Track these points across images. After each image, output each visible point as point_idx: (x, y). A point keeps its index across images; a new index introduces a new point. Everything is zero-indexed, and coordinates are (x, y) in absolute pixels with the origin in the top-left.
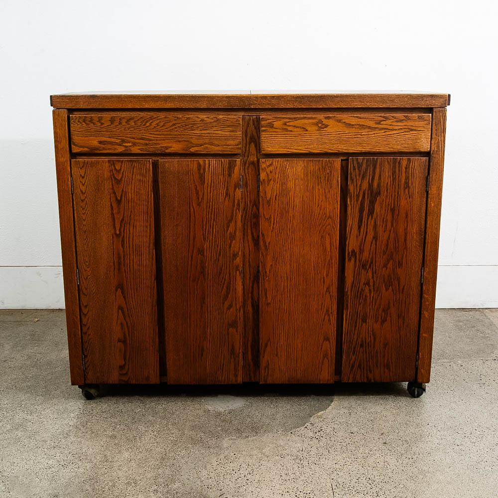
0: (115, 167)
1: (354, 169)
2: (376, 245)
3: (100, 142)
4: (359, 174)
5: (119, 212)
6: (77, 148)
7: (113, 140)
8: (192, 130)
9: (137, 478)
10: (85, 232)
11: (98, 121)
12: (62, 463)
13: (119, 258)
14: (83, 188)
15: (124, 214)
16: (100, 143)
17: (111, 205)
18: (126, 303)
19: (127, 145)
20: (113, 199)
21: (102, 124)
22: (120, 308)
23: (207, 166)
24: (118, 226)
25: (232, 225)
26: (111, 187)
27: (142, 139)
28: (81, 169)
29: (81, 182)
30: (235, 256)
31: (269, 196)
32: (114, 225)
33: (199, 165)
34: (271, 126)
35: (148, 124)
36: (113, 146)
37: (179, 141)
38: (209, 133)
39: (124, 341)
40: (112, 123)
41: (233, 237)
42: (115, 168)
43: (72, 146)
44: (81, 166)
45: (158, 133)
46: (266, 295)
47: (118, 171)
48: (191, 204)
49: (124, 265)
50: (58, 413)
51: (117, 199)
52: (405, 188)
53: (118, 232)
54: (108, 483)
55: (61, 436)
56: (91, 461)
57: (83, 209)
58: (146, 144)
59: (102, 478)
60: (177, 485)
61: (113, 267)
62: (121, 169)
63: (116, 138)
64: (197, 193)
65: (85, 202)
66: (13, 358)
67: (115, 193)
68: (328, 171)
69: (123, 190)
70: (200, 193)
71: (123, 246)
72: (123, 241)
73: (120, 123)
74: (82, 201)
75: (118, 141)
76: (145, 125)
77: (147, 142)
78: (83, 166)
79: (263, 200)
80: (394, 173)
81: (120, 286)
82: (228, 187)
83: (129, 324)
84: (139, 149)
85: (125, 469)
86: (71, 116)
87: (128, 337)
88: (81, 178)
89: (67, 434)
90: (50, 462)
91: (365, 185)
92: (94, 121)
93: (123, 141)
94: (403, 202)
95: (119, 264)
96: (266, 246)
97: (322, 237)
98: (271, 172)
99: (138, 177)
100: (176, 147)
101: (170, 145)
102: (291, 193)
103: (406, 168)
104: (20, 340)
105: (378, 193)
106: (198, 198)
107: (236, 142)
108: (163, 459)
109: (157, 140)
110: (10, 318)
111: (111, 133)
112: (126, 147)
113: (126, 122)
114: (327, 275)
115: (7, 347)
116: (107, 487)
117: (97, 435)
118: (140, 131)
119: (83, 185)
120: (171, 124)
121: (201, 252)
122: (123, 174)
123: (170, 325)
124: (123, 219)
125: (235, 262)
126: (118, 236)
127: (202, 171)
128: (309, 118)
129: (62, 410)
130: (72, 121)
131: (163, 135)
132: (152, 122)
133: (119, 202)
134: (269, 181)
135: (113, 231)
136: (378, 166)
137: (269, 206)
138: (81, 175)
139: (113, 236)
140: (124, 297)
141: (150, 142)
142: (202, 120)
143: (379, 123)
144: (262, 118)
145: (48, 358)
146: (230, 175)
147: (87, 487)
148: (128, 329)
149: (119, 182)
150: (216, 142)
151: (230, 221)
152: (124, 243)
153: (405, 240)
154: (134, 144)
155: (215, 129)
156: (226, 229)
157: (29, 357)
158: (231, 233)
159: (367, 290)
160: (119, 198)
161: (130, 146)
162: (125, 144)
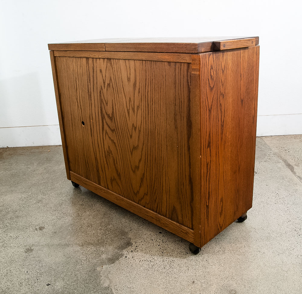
9: (92, 223)
12: (58, 218)
50: (57, 194)
54: (79, 226)
55: (58, 205)
56: (71, 216)
59: (76, 224)
60: (111, 226)
66: (38, 169)
85: (87, 219)
89: (61, 204)
90: (53, 217)
104: (41, 161)
108: (105, 214)
110: (37, 150)
115: (35, 164)
116: (79, 228)
117: (75, 204)
129: (59, 193)
145: (54, 169)
147: (70, 228)
157: (45, 169)
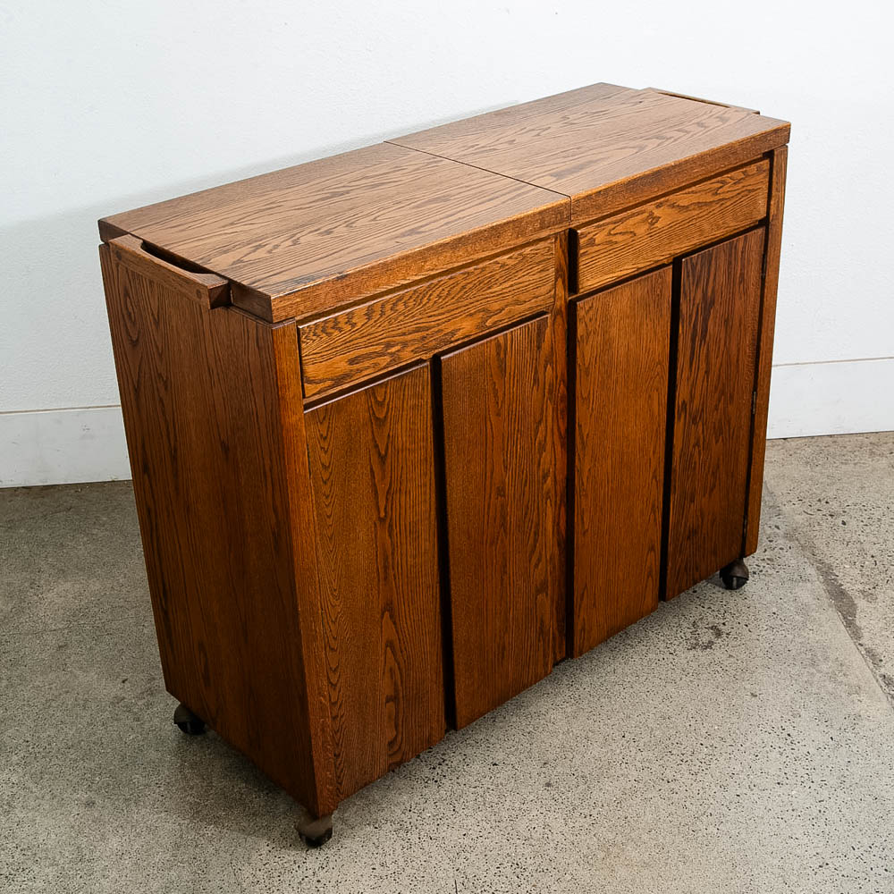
0: (375, 398)
1: (688, 276)
2: (708, 381)
3: (352, 362)
4: (693, 283)
5: (383, 478)
6: (313, 386)
7: (371, 349)
8: (489, 288)
10: (331, 539)
11: (346, 323)
13: (386, 559)
14: (325, 459)
15: (391, 477)
16: (350, 364)
17: (371, 469)
18: (397, 632)
19: (393, 350)
20: (375, 458)
21: (354, 325)
22: (390, 644)
23: (509, 342)
24: (382, 504)
25: (542, 428)
26: (370, 437)
27: (418, 330)
28: (321, 423)
29: (322, 448)
30: (545, 477)
31: (587, 359)
32: (377, 503)
33: (498, 345)
34: (592, 243)
35: (425, 300)
36: (372, 361)
37: (471, 315)
38: (512, 286)
39: (393, 699)
40: (369, 319)
41: (542, 448)
42: (377, 401)
43: (305, 385)
44: (321, 418)
45: (441, 311)
46: (583, 519)
47: (381, 404)
48: (488, 419)
49: (393, 569)
51: (379, 454)
52: (740, 283)
53: (382, 514)
57: (327, 497)
58: (423, 338)
61: (377, 579)
62: (385, 399)
63: (377, 345)
64: (496, 396)
65: (329, 484)
67: (377, 446)
68: (658, 292)
69: (389, 435)
70: (500, 394)
71: (390, 536)
72: (390, 526)
73: (383, 313)
74: (325, 483)
75: (378, 349)
76: (421, 302)
77: (424, 334)
78: (324, 418)
79: (580, 370)
80: (730, 263)
81: (389, 608)
82: (536, 367)
83: (402, 665)
84: (412, 351)
86: (300, 327)
87: (400, 688)
88: (322, 441)
91: (699, 295)
92: (340, 325)
93: (389, 345)
94: (738, 303)
95: (386, 568)
96: (583, 443)
97: (650, 396)
98: (591, 320)
99: (411, 403)
100: (467, 327)
101: (457, 327)
102: (615, 344)
103: (742, 252)
105: (713, 302)
106: (497, 403)
107: (548, 287)
109: (438, 325)
111: (368, 338)
112: (392, 354)
113: (391, 310)
114: (654, 452)
118: (413, 317)
119: (326, 452)
120: (458, 288)
121: (501, 492)
122: (388, 405)
123: (459, 634)
124: (390, 488)
125: (545, 487)
126: (382, 520)
127: (502, 355)
128: (638, 214)
130: (303, 339)
131: (448, 312)
132: (430, 295)
133: (383, 459)
134: (588, 335)
135: (374, 518)
136: (713, 262)
137: (587, 376)
138: (321, 436)
139: (375, 524)
140: (395, 623)
141: (429, 332)
142: (503, 265)
143: (716, 194)
144: (582, 234)
146: (539, 347)
148: (401, 674)
149: (381, 422)
150: (522, 298)
151: (540, 422)
152: (392, 529)
153: (738, 361)
154: (405, 344)
155: (520, 274)
156: (533, 439)
158: (540, 444)
159: (696, 454)
160: (383, 453)
161: (398, 351)
162: (389, 351)
